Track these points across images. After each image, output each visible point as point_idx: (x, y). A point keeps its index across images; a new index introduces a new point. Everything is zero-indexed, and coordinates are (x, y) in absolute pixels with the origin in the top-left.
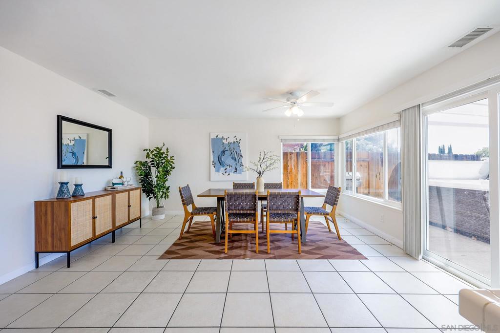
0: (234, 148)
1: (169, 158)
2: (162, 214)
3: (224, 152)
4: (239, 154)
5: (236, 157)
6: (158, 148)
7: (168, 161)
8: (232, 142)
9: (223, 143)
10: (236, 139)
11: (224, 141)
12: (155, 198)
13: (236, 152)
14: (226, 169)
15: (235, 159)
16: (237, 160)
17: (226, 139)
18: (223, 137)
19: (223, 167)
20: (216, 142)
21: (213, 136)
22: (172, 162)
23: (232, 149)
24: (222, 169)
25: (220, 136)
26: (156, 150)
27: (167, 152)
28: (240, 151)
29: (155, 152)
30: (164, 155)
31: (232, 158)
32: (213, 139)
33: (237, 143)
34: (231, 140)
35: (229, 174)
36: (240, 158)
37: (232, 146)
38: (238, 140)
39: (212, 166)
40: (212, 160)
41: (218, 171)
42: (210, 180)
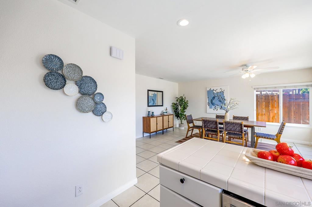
0: (220, 96)
1: (186, 101)
2: (183, 127)
3: (214, 97)
4: (223, 98)
5: (221, 100)
6: (181, 97)
7: (185, 103)
8: (219, 92)
9: (214, 93)
10: (222, 90)
11: (214, 92)
12: (180, 119)
13: (221, 97)
14: (215, 107)
15: (221, 101)
16: (222, 102)
17: (216, 90)
18: (213, 89)
19: (214, 106)
20: (210, 92)
21: (208, 89)
22: (187, 103)
23: (219, 96)
24: (213, 107)
25: (212, 89)
26: (180, 98)
27: (185, 99)
28: (224, 97)
29: (180, 99)
30: (184, 100)
31: (219, 101)
32: (208, 91)
33: (222, 92)
34: (219, 91)
35: (217, 110)
36: (224, 101)
37: (219, 94)
38: (223, 91)
39: (208, 105)
40: (207, 102)
41: (211, 108)
42: (206, 112)
